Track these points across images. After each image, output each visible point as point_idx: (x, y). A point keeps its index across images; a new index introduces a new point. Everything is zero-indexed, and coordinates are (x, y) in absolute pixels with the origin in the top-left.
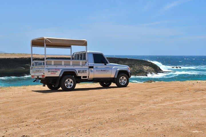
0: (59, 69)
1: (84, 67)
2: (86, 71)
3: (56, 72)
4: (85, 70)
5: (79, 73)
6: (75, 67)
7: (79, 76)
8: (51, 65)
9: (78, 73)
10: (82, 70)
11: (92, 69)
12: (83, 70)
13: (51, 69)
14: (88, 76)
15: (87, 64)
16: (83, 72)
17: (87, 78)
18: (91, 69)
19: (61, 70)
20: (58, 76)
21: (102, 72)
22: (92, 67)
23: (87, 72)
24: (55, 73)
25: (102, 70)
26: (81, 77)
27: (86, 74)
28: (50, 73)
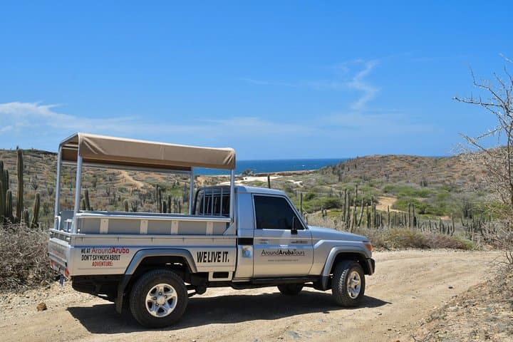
0: (125, 249)
1: (220, 241)
2: (227, 253)
3: (113, 258)
4: (222, 250)
5: (199, 259)
6: (188, 241)
7: (199, 270)
8: (99, 233)
9: (196, 260)
10: (211, 250)
11: (250, 248)
12: (216, 250)
13: (94, 247)
14: (234, 273)
15: (231, 230)
16: (217, 257)
17: (230, 278)
18: (244, 247)
19: (133, 252)
20: (121, 272)
21: (281, 257)
22: (249, 241)
23: (231, 257)
24: (109, 264)
25: (281, 252)
26: (206, 274)
27: (227, 263)
28: (90, 262)
